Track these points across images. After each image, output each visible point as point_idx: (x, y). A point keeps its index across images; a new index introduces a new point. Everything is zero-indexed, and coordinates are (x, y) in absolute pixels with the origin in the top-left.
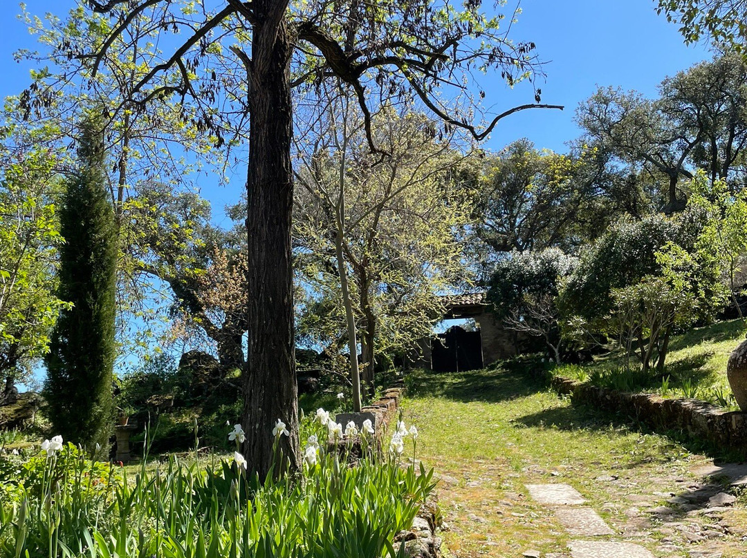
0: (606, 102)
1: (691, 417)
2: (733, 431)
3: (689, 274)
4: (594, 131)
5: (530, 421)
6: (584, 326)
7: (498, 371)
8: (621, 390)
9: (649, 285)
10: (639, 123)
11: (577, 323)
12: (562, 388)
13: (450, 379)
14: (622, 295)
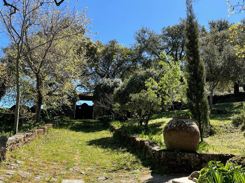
0: (144, 32)
1: (147, 150)
2: (161, 159)
3: (157, 91)
4: (139, 41)
5: (91, 143)
6: (119, 107)
7: (96, 120)
8: (129, 133)
9: (143, 94)
10: (154, 41)
11: (117, 105)
12: (112, 129)
13: (77, 122)
14: (134, 96)
